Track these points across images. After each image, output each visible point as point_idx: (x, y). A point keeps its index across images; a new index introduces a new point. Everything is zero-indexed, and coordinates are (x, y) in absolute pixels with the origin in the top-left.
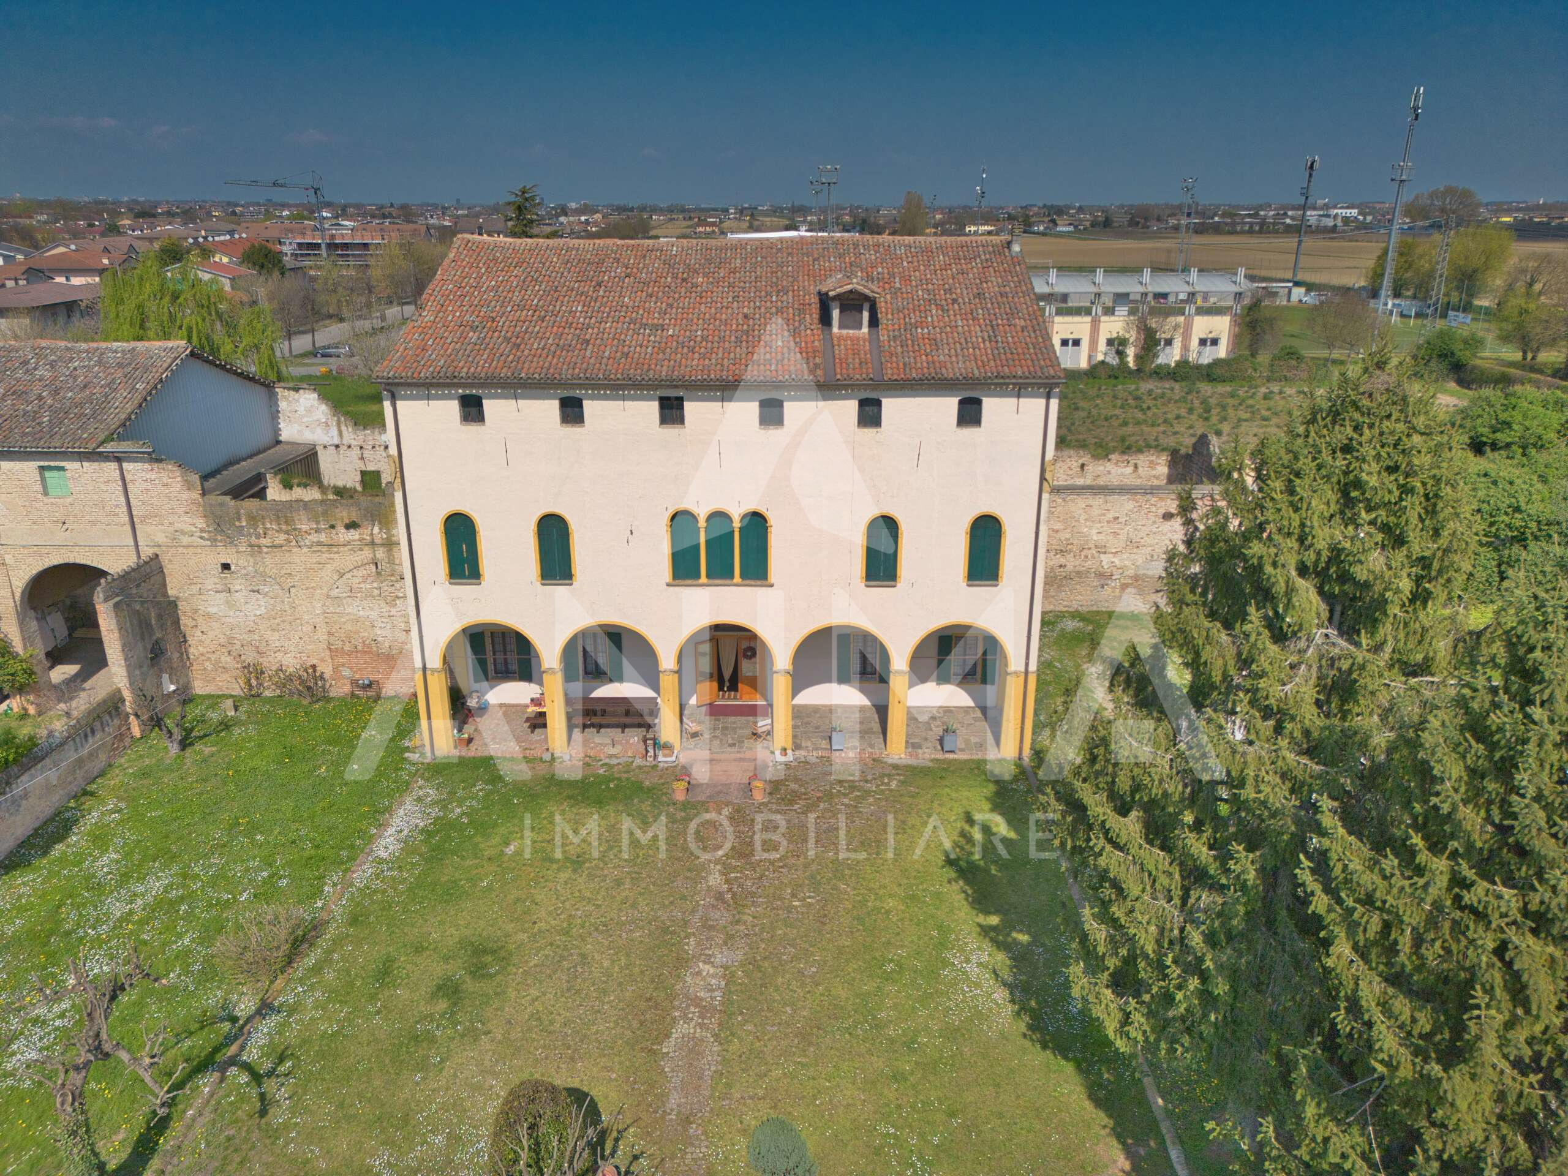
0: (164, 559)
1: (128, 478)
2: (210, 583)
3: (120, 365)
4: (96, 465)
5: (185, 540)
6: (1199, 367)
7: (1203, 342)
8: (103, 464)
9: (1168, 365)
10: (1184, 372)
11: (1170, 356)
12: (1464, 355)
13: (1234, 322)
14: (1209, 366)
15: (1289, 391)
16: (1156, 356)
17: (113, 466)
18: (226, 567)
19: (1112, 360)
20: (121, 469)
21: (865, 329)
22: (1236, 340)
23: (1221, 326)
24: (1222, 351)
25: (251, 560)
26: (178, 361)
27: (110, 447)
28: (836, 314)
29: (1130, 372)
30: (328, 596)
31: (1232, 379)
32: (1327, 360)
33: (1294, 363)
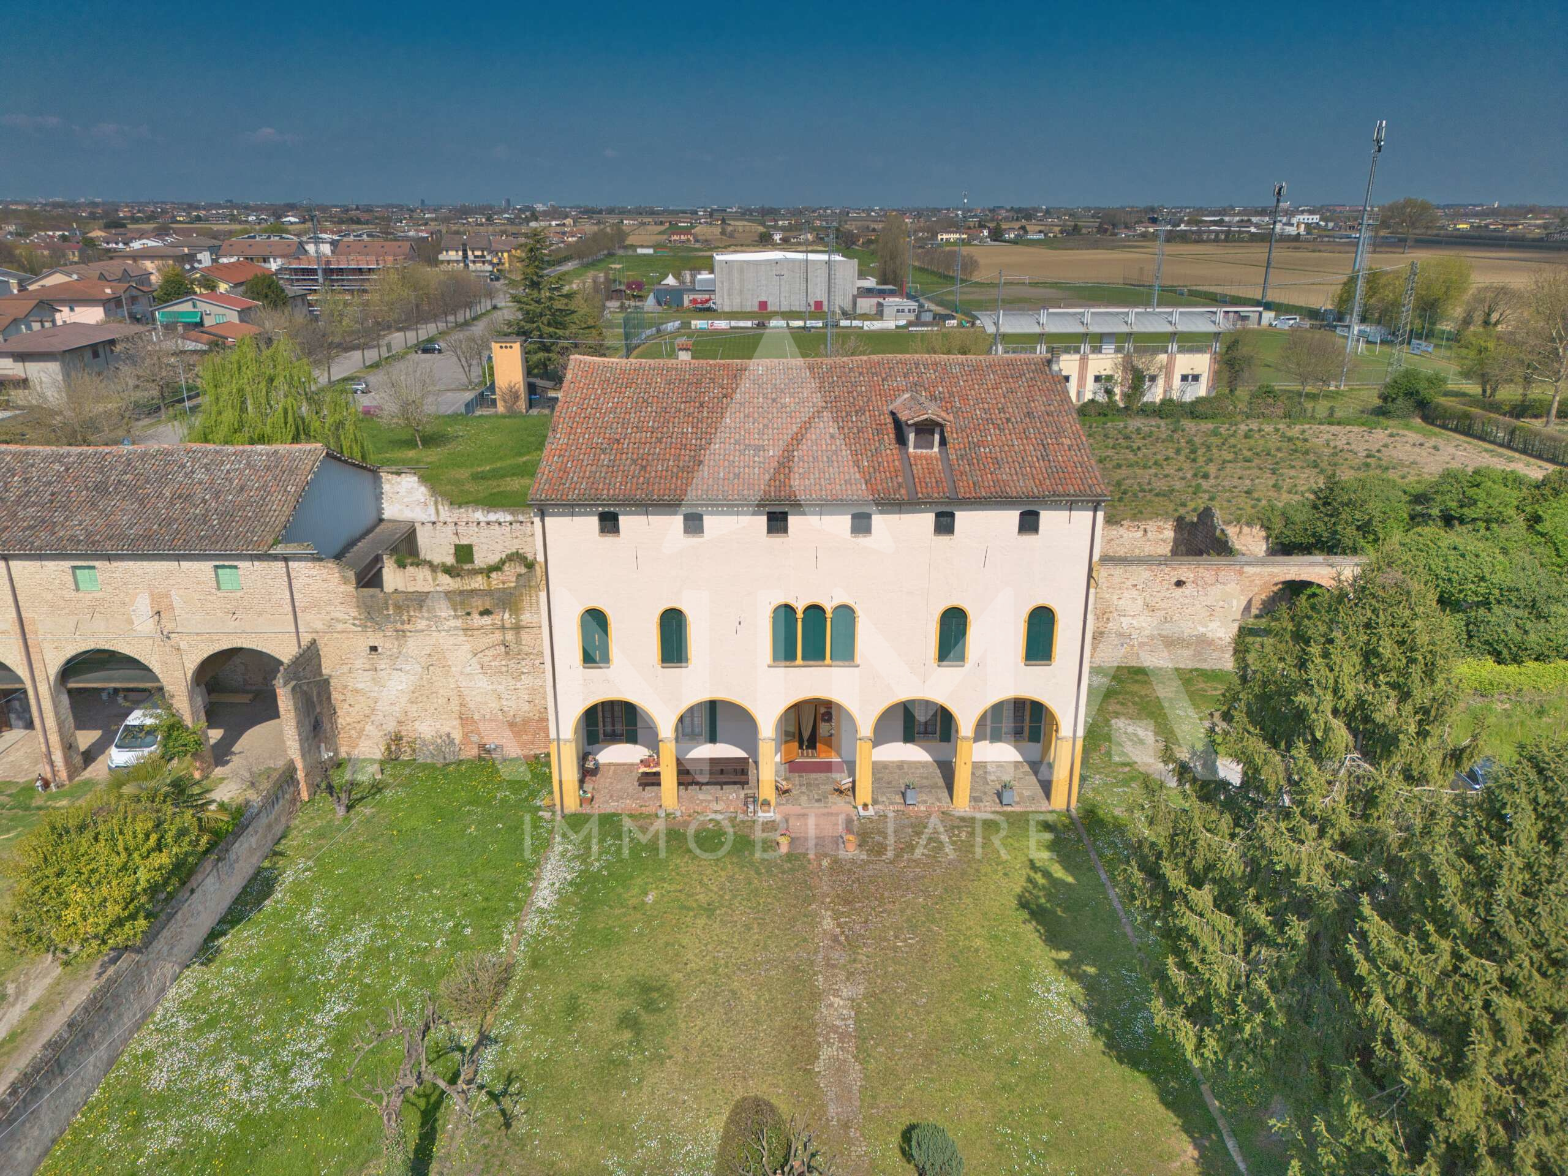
0: (321, 644)
1: (293, 574)
2: (359, 663)
3: (268, 468)
4: (265, 564)
5: (340, 627)
6: (1182, 405)
7: (1184, 378)
8: (271, 563)
9: (1153, 403)
10: (1168, 409)
11: (1155, 394)
12: (1428, 393)
13: (1214, 360)
14: (1192, 403)
15: (1268, 428)
16: (1143, 394)
17: (282, 564)
18: (374, 649)
19: (1102, 398)
20: (287, 567)
21: (936, 449)
22: (1216, 377)
23: (1201, 363)
24: (1201, 390)
25: (396, 643)
26: (318, 463)
27: (279, 550)
28: (912, 437)
29: (1119, 410)
30: (462, 673)
31: (1214, 417)
32: (1300, 394)
33: (1271, 401)
